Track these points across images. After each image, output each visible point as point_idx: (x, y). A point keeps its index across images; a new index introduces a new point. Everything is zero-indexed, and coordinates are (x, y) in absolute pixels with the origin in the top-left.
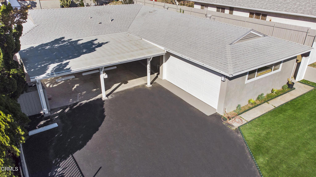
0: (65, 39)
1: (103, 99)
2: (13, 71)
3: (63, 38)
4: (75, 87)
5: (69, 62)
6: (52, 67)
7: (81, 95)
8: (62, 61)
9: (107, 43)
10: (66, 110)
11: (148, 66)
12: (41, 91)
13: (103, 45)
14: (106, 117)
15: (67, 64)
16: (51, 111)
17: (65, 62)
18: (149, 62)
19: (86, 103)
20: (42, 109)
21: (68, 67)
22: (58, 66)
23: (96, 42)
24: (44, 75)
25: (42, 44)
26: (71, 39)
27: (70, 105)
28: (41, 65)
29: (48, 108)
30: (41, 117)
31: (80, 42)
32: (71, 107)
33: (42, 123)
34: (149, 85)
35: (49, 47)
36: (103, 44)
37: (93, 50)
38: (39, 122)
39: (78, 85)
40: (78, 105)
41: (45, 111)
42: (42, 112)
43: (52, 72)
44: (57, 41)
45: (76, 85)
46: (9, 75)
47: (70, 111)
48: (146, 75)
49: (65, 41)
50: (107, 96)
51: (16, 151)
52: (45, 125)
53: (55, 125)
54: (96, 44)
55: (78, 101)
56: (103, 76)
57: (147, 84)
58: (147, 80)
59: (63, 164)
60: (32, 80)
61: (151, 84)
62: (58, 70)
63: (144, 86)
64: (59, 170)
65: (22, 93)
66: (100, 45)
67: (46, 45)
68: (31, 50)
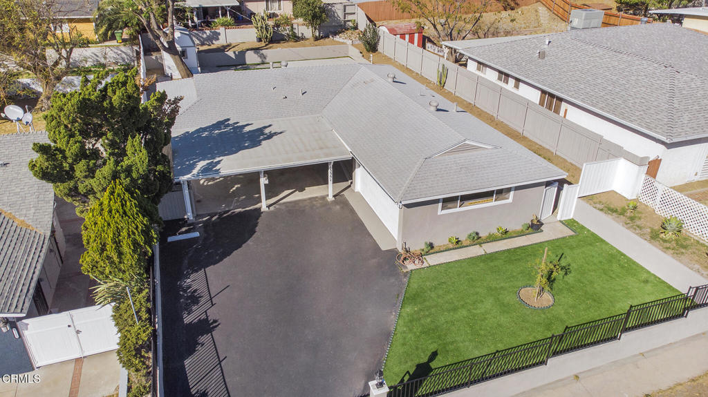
0: (230, 122)
1: (262, 210)
2: (160, 168)
3: (228, 120)
4: (234, 189)
5: (221, 161)
6: (201, 164)
7: (238, 201)
8: (214, 159)
9: (281, 133)
10: (214, 219)
11: (330, 172)
12: (186, 192)
13: (275, 137)
14: (256, 233)
15: (219, 162)
16: (197, 216)
17: (217, 159)
18: (331, 166)
19: (240, 212)
20: (186, 214)
21: (217, 168)
22: (208, 164)
23: (267, 131)
24: (189, 176)
25: (201, 128)
26: (238, 123)
27: (220, 212)
28: (189, 161)
29: (193, 213)
30: (184, 222)
31: (247, 129)
32: (221, 214)
33: (184, 229)
34: (330, 198)
35: (206, 133)
36: (276, 134)
37: (257, 143)
38: (181, 228)
39: (239, 186)
40: (230, 213)
41: (189, 215)
42: (186, 217)
43: (198, 173)
44: (219, 125)
45: (236, 186)
46: (156, 171)
47: (218, 220)
48: (326, 183)
49: (228, 125)
50: (269, 207)
51: (148, 251)
52: (186, 232)
53: (197, 234)
54: (266, 134)
55: (232, 208)
56: (264, 181)
57: (328, 195)
58: (329, 190)
59: (193, 276)
60: (176, 180)
61: (334, 196)
62: (205, 170)
63: (324, 198)
64: (188, 280)
65: (166, 193)
66: (270, 136)
67: (204, 129)
68: (187, 136)
